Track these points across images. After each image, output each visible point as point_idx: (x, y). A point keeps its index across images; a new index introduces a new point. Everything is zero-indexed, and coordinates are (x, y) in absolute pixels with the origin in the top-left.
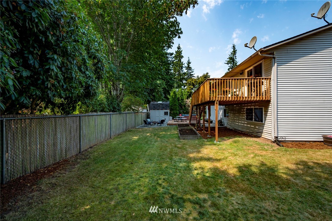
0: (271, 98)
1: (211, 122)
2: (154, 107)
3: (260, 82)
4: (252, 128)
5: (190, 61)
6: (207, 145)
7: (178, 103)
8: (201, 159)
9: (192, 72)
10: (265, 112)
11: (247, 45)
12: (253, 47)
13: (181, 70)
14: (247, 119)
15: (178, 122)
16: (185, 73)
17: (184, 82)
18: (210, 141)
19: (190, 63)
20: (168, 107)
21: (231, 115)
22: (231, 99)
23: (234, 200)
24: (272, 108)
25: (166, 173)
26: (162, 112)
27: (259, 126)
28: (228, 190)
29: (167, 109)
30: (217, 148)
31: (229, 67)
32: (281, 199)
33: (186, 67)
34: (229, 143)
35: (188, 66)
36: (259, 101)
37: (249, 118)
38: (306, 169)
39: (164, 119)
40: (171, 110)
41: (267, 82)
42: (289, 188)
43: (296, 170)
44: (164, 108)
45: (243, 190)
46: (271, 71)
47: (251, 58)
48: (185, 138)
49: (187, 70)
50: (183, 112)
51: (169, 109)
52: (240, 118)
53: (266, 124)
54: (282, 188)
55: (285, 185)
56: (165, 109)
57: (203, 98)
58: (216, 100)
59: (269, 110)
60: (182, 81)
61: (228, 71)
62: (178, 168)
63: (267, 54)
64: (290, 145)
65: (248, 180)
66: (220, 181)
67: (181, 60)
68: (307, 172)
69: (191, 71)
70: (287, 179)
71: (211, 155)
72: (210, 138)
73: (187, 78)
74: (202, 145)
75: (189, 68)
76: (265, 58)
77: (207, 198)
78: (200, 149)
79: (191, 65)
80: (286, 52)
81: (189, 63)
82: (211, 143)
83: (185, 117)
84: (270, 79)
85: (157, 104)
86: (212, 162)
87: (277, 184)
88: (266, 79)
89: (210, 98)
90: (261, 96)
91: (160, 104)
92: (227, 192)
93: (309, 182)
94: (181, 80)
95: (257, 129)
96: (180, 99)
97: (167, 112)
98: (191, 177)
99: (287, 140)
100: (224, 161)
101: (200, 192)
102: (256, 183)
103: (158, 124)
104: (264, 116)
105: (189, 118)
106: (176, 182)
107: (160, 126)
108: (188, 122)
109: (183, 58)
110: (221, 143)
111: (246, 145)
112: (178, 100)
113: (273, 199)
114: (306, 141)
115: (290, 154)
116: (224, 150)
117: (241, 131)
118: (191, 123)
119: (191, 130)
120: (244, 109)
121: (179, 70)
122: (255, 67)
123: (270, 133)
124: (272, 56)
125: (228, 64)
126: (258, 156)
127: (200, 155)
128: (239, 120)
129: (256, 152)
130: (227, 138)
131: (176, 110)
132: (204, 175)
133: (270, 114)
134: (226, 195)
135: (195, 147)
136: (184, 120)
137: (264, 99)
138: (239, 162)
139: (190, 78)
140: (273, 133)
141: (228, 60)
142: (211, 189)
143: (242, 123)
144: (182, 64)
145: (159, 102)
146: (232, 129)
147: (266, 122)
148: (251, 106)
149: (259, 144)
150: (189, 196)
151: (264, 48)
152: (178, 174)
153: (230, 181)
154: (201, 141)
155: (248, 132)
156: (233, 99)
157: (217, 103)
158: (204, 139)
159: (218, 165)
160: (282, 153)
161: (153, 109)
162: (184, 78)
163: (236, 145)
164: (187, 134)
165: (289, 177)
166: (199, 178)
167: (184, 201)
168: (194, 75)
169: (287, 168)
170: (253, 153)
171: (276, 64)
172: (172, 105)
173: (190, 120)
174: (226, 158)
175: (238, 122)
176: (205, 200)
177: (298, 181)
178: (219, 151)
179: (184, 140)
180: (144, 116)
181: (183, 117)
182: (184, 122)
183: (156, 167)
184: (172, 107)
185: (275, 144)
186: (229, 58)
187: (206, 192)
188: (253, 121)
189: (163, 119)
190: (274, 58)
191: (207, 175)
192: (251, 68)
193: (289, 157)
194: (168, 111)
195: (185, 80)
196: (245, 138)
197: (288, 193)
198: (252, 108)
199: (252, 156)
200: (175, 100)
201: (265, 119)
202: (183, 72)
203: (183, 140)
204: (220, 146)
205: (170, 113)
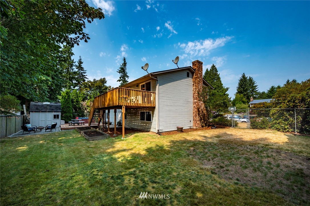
0: (156, 106)
1: (110, 124)
2: (37, 109)
3: (150, 94)
4: (144, 125)
5: (82, 61)
6: (117, 141)
7: (73, 105)
8: (118, 151)
9: (85, 73)
10: (152, 114)
11: (143, 68)
12: (147, 70)
13: (71, 68)
14: (141, 119)
15: (74, 125)
16: (75, 73)
17: (74, 82)
18: (118, 139)
19: (82, 63)
20: (60, 109)
21: (129, 117)
22: (133, 105)
23: (149, 165)
24: (156, 112)
25: (96, 167)
26: (51, 115)
27: (149, 124)
28: (145, 162)
29: (58, 112)
30: (126, 142)
31: (121, 76)
32: (168, 158)
33: (76, 66)
34: (132, 138)
35: (80, 66)
36: (150, 107)
37: (142, 119)
38: (174, 144)
39: (55, 123)
40: (63, 112)
41: (154, 95)
42: (170, 153)
43: (170, 145)
44: (53, 110)
45: (152, 160)
46: (156, 88)
47: (145, 77)
48: (94, 139)
49: (77, 70)
50: (78, 115)
51: (60, 112)
52: (136, 119)
53: (153, 122)
54: (167, 154)
55: (168, 152)
56: (54, 112)
57: (111, 103)
58: (124, 105)
59: (155, 113)
60: (71, 81)
61: (120, 79)
62: (104, 161)
63: (154, 77)
64: (165, 134)
65: (152, 155)
66: (138, 160)
67: (71, 57)
68: (174, 145)
69: (83, 72)
70: (168, 150)
71: (125, 147)
72: (117, 136)
73: (78, 78)
74: (113, 142)
75: (80, 67)
76: (152, 79)
77: (135, 170)
78: (114, 145)
79: (83, 65)
80: (163, 78)
81: (80, 62)
82: (119, 140)
83: (83, 120)
84: (155, 93)
85: (43, 106)
86: (128, 151)
87: (165, 153)
88: (153, 93)
89: (119, 103)
90: (151, 104)
91: (48, 105)
92: (145, 163)
93: (176, 149)
94: (71, 79)
95: (147, 126)
96: (75, 101)
97: (58, 116)
98: (119, 163)
99: (163, 131)
100: (135, 149)
101: (129, 169)
102: (156, 155)
103: (46, 130)
104: (151, 117)
105: (89, 121)
106: (109, 169)
107: (50, 131)
108: (87, 125)
109: (73, 55)
110: (127, 138)
111: (143, 137)
112: (72, 102)
113: (165, 159)
114: (171, 131)
115: (166, 139)
116: (131, 142)
117: (136, 129)
118: (91, 126)
119: (96, 132)
120: (139, 112)
121: (68, 68)
122: (146, 84)
123: (155, 128)
124: (156, 79)
125: (120, 73)
126: (152, 142)
127: (116, 149)
128: (135, 121)
129: (151, 140)
130: (129, 135)
131: (69, 112)
132: (127, 160)
133: (155, 116)
134: (145, 165)
135: (108, 144)
136: (82, 123)
137: (152, 106)
138: (144, 148)
139: (81, 78)
140: (157, 128)
141: (120, 69)
142: (135, 165)
143: (137, 123)
144: (73, 62)
145: (45, 103)
146: (129, 128)
147: (153, 121)
148: (143, 110)
149: (150, 136)
150: (123, 173)
151: (153, 73)
152: (107, 164)
153: (144, 158)
154: (110, 140)
155: (142, 129)
156: (135, 105)
157: (124, 108)
158: (112, 138)
159: (133, 151)
160: (162, 139)
161: (35, 112)
162: (75, 78)
163: (138, 138)
164: (94, 135)
165: (169, 149)
166: (124, 162)
167: (122, 176)
168: (86, 77)
169: (167, 145)
170: (149, 141)
171: (158, 84)
172: (63, 107)
173: (90, 123)
174: (135, 147)
175: (135, 123)
176: (135, 171)
177: (172, 150)
178: (129, 144)
179: (94, 141)
180: (19, 120)
181: (79, 120)
182: (81, 125)
183: (82, 166)
184: (64, 109)
185: (158, 135)
186: (121, 68)
187: (133, 168)
188: (145, 121)
189: (53, 123)
190: (157, 80)
191: (129, 159)
192: (144, 83)
193: (166, 140)
194: (60, 114)
195: (76, 80)
196: (141, 133)
197: (170, 155)
198: (145, 112)
199: (149, 143)
200: (68, 102)
201: (153, 119)
202: (74, 71)
203: (92, 141)
204: (127, 141)
205: (62, 116)
